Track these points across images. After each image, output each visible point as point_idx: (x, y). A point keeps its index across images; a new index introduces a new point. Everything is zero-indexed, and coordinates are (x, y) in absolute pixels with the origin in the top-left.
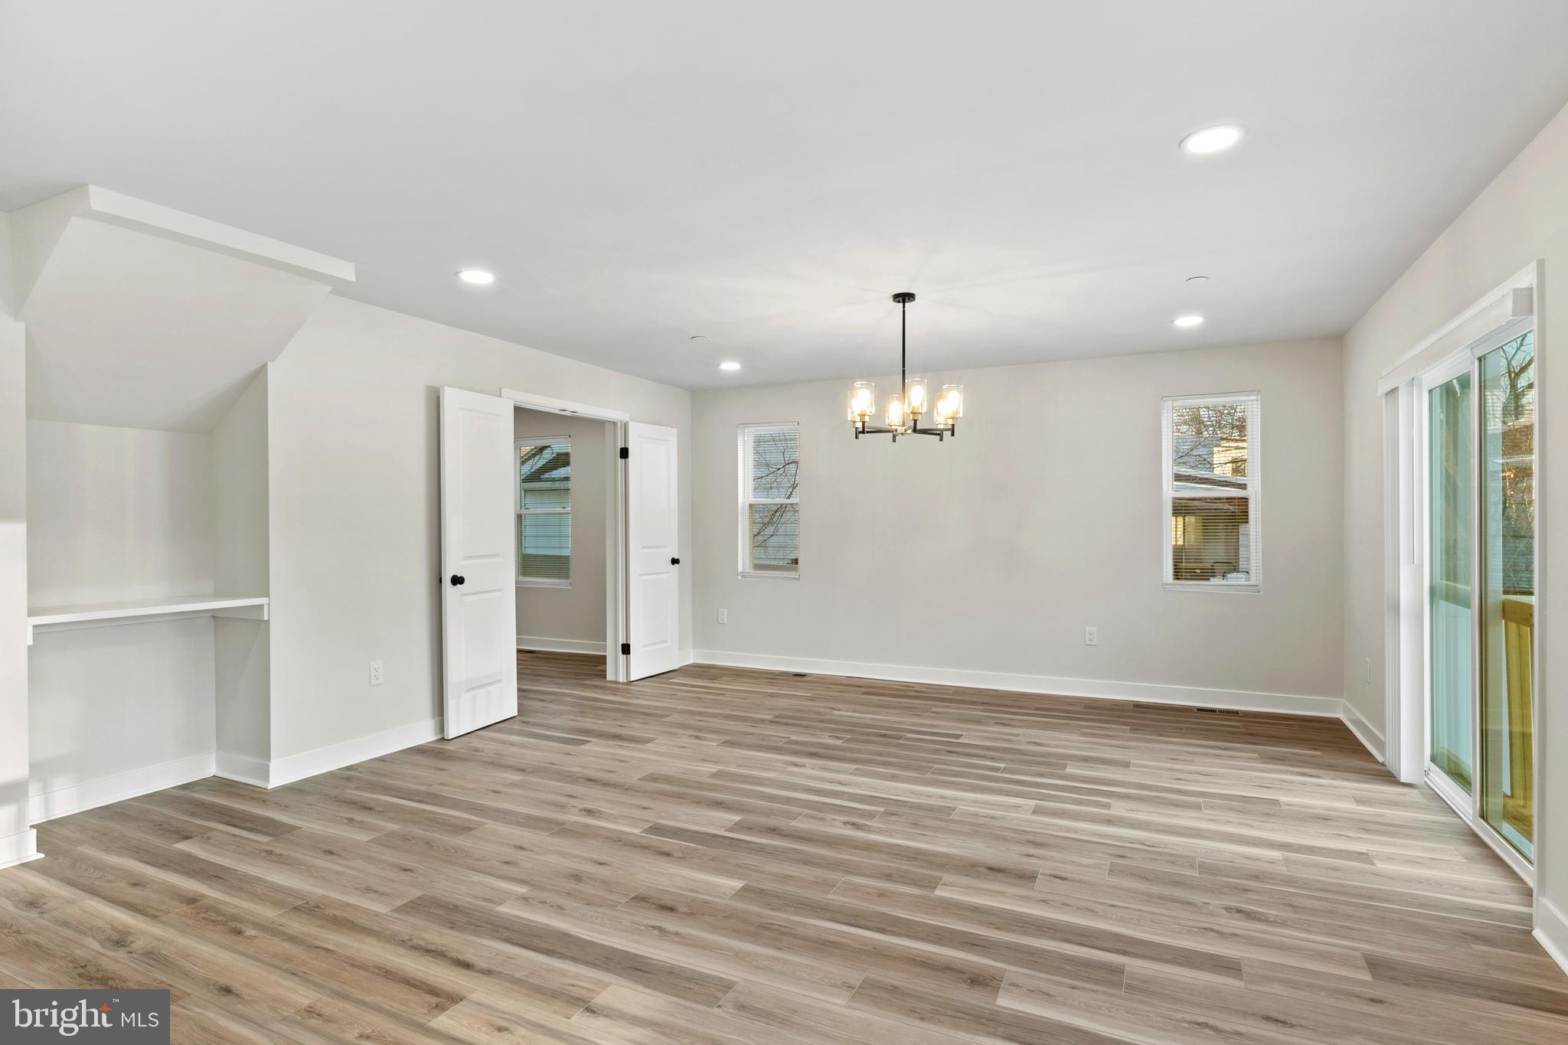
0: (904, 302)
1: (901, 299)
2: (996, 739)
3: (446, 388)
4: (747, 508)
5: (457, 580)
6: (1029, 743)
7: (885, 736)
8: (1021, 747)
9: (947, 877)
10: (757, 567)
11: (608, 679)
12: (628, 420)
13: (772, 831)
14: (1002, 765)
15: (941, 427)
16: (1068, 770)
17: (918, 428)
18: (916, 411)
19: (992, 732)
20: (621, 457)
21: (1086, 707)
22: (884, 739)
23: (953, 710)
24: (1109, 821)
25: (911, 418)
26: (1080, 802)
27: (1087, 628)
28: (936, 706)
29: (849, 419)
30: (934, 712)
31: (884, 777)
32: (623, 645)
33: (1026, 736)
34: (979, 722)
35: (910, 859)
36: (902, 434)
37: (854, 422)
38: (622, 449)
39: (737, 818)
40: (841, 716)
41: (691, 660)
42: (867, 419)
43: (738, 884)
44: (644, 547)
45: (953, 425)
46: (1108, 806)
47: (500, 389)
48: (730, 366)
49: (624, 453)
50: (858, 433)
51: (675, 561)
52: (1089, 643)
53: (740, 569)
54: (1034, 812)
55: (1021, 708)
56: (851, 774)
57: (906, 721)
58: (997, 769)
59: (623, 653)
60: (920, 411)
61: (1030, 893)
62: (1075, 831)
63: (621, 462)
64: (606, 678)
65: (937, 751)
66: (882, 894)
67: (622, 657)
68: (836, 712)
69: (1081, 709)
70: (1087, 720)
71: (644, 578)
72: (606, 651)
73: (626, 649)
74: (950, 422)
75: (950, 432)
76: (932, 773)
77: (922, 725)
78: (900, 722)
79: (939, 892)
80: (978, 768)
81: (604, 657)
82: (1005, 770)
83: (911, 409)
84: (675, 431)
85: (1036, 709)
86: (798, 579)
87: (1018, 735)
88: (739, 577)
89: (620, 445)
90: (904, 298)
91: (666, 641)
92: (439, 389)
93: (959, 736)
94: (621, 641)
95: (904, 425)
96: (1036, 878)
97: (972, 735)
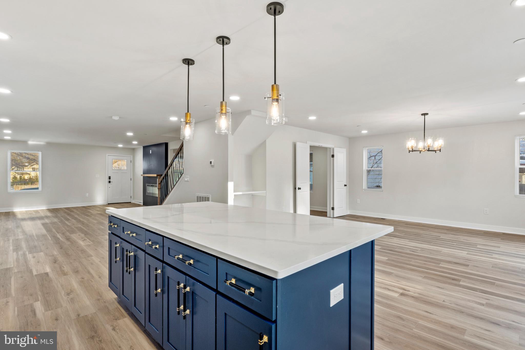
0: (425, 115)
1: (424, 115)
2: (452, 238)
3: (297, 142)
4: (366, 171)
5: (299, 189)
6: (464, 240)
7: (416, 234)
8: (461, 240)
9: (442, 263)
10: (368, 188)
11: (328, 216)
12: (334, 147)
13: (391, 250)
14: (456, 244)
15: (436, 149)
16: (478, 247)
17: (430, 150)
18: (429, 146)
19: (451, 236)
20: (332, 157)
21: (484, 233)
22: (415, 235)
23: (436, 230)
24: (492, 258)
25: (428, 148)
26: (483, 254)
27: (485, 209)
28: (430, 229)
29: (407, 148)
30: (430, 230)
31: (418, 243)
32: (332, 207)
33: (462, 238)
34: (446, 233)
35: (431, 259)
36: (424, 151)
37: (409, 148)
38: (332, 155)
39: (380, 247)
40: (400, 229)
41: (348, 213)
42: (414, 148)
43: (387, 258)
44: (338, 181)
45: (440, 149)
46: (492, 255)
47: (307, 141)
48: (364, 132)
49: (333, 156)
50: (409, 151)
51: (345, 185)
52: (486, 213)
53: (364, 188)
54: (467, 254)
55: (460, 231)
56: (408, 242)
57: (422, 232)
58: (454, 245)
59: (332, 209)
60: (430, 146)
61: (467, 268)
62: (481, 259)
63: (332, 158)
64: (327, 216)
65: (433, 239)
66: (425, 264)
67: (332, 211)
68: (398, 228)
69: (482, 233)
70: (484, 236)
71: (337, 190)
72: (327, 210)
73: (333, 209)
74: (439, 148)
75: (439, 151)
76: (433, 243)
77: (427, 233)
78: (419, 232)
79: (440, 265)
80: (447, 244)
81: (327, 212)
82: (456, 245)
83: (428, 145)
84: (345, 149)
85: (465, 232)
86: (382, 191)
87: (460, 238)
88: (364, 190)
89: (332, 154)
90: (425, 114)
91: (343, 207)
92: (295, 143)
93: (440, 236)
94: (332, 206)
95: (424, 149)
96: (469, 266)
97: (443, 236)
